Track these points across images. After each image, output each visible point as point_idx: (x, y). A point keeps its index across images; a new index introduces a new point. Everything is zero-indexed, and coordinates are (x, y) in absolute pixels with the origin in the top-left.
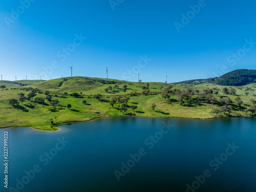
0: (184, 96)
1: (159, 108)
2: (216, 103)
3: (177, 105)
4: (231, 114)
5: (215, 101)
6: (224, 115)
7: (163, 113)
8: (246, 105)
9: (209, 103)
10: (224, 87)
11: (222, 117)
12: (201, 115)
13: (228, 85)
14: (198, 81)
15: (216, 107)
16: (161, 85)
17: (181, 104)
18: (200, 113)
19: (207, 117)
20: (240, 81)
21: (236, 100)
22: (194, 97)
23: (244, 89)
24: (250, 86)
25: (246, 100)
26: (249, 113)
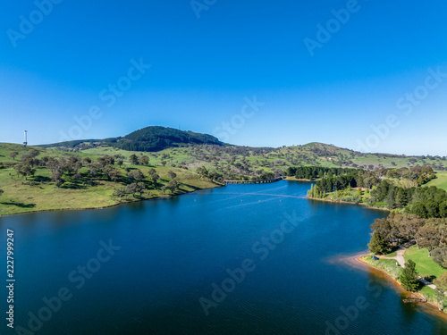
0: (65, 169)
1: (10, 196)
2: (120, 179)
3: (49, 188)
4: (143, 195)
5: (118, 176)
6: (133, 198)
7: (21, 205)
8: (163, 180)
9: (109, 180)
10: (132, 153)
11: (130, 201)
12: (97, 202)
13: (137, 150)
14: (88, 143)
15: (120, 186)
16: (15, 149)
17: (58, 185)
18: (94, 199)
19: (106, 205)
20: (154, 144)
21: (150, 173)
22: (83, 170)
23: (160, 157)
24: (167, 151)
25: (163, 173)
26: (168, 191)
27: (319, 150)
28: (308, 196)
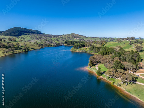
4: (14, 52)
5: (4, 46)
6: (10, 53)
8: (22, 47)
9: (0, 47)
10: (9, 37)
11: (9, 54)
13: (11, 36)
15: (5, 49)
20: (17, 34)
21: (16, 44)
23: (20, 38)
24: (23, 36)
25: (21, 44)
26: (24, 50)
27: (74, 36)
28: (71, 50)
